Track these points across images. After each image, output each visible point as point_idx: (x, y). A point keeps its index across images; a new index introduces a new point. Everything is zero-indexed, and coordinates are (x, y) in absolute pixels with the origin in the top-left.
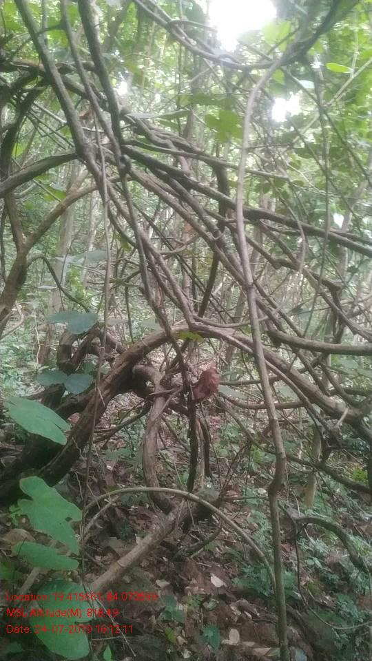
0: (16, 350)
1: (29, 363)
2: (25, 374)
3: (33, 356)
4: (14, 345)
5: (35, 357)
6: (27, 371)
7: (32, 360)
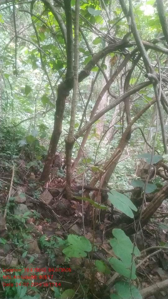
0: (127, 168)
1: (132, 175)
2: (130, 179)
3: (134, 171)
4: (126, 166)
5: (135, 172)
6: (131, 178)
7: (134, 173)
